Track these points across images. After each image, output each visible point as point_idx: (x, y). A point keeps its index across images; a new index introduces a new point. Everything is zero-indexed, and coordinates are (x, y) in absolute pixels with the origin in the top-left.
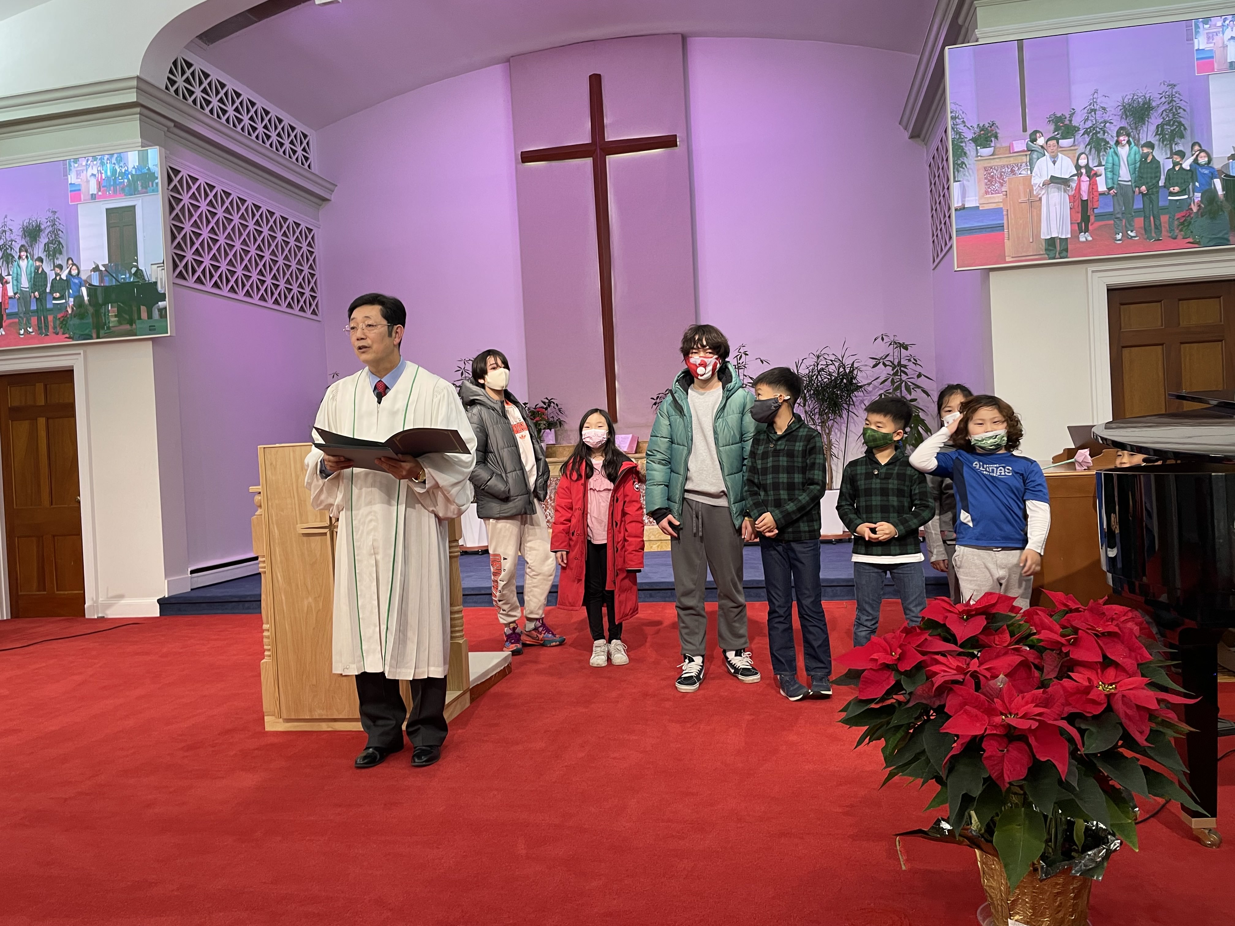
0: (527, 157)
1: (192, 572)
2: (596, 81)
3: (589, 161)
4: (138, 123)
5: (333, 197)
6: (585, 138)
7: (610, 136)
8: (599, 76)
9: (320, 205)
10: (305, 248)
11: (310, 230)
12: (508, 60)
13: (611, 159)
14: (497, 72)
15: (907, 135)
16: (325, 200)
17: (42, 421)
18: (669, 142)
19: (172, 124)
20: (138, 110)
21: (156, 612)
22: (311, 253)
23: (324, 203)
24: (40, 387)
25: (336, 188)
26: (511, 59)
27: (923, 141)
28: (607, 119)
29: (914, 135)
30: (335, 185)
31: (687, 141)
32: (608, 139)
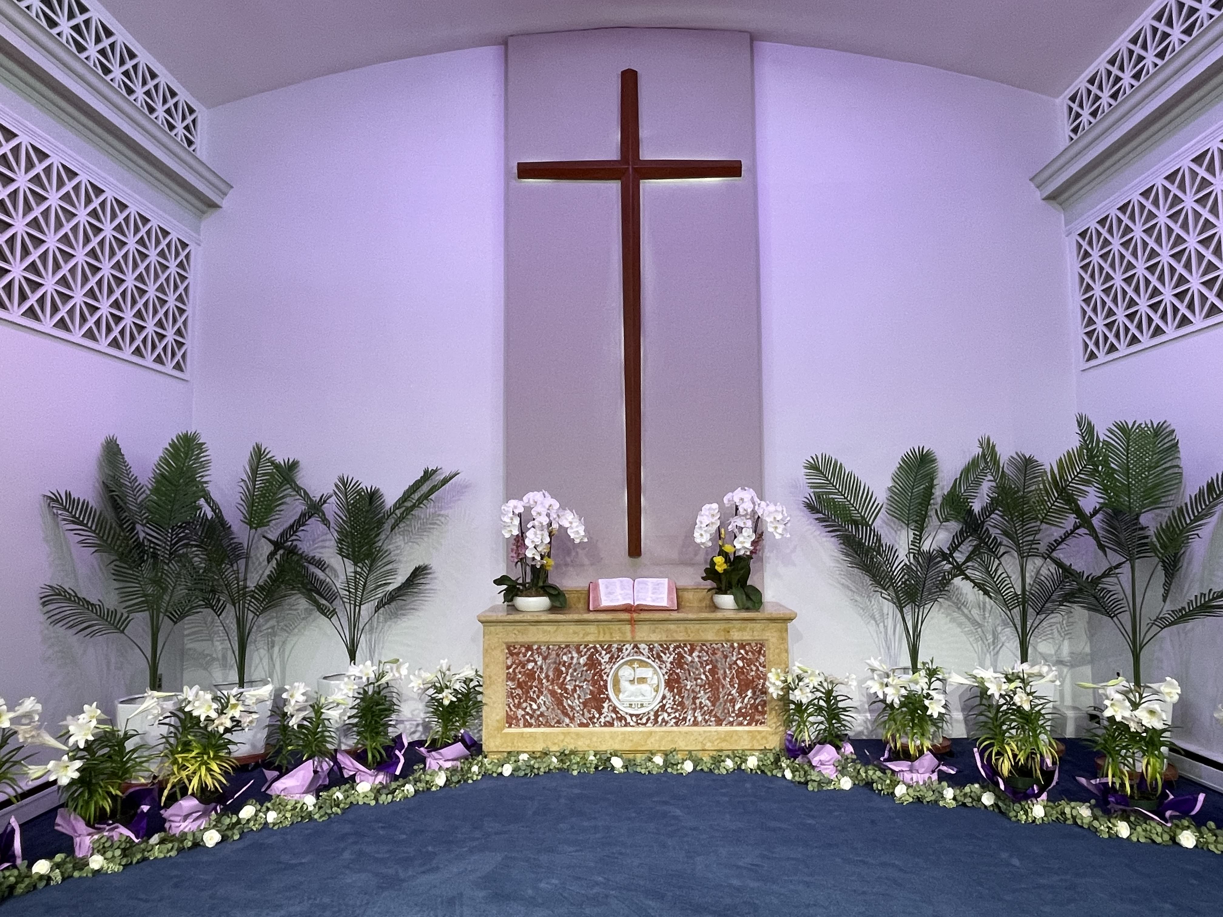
0: (527, 170)
2: (629, 80)
3: (616, 185)
5: (225, 203)
6: (611, 152)
7: (647, 154)
8: (635, 73)
9: (203, 212)
10: (173, 268)
11: (184, 245)
12: (505, 40)
13: (645, 184)
15: (1038, 195)
16: (213, 206)
18: (730, 169)
22: (183, 278)
23: (210, 210)
25: (231, 191)
26: (510, 40)
27: (1061, 205)
28: (644, 133)
29: (1052, 198)
30: (232, 187)
31: (753, 171)
32: (644, 158)
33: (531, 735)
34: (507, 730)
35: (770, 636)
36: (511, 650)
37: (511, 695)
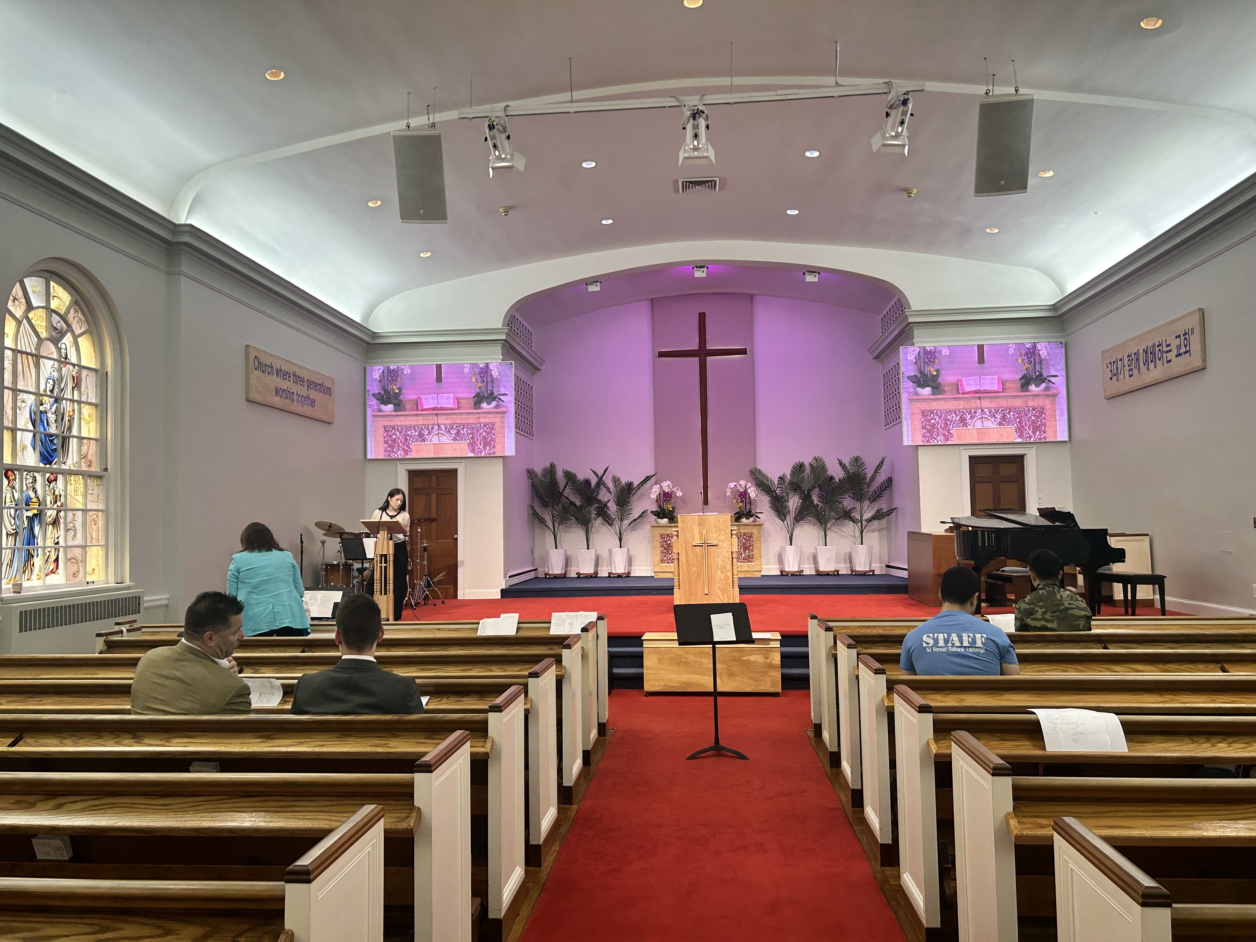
0: (662, 355)
1: (510, 577)
2: (702, 317)
3: (697, 359)
4: (500, 348)
5: (543, 368)
6: (695, 346)
7: (709, 347)
8: (704, 314)
9: (534, 372)
10: (530, 398)
11: (531, 387)
12: (652, 300)
13: (709, 358)
14: (646, 305)
15: (871, 357)
16: (538, 369)
17: (434, 496)
18: (743, 352)
19: (508, 346)
20: (503, 342)
21: (499, 596)
22: (532, 400)
23: (537, 371)
25: (545, 363)
26: (654, 301)
27: (880, 360)
28: (708, 337)
29: (876, 358)
30: (544, 361)
31: (752, 351)
32: (708, 348)
33: (670, 566)
34: (661, 564)
35: (754, 530)
36: (662, 536)
37: (662, 552)
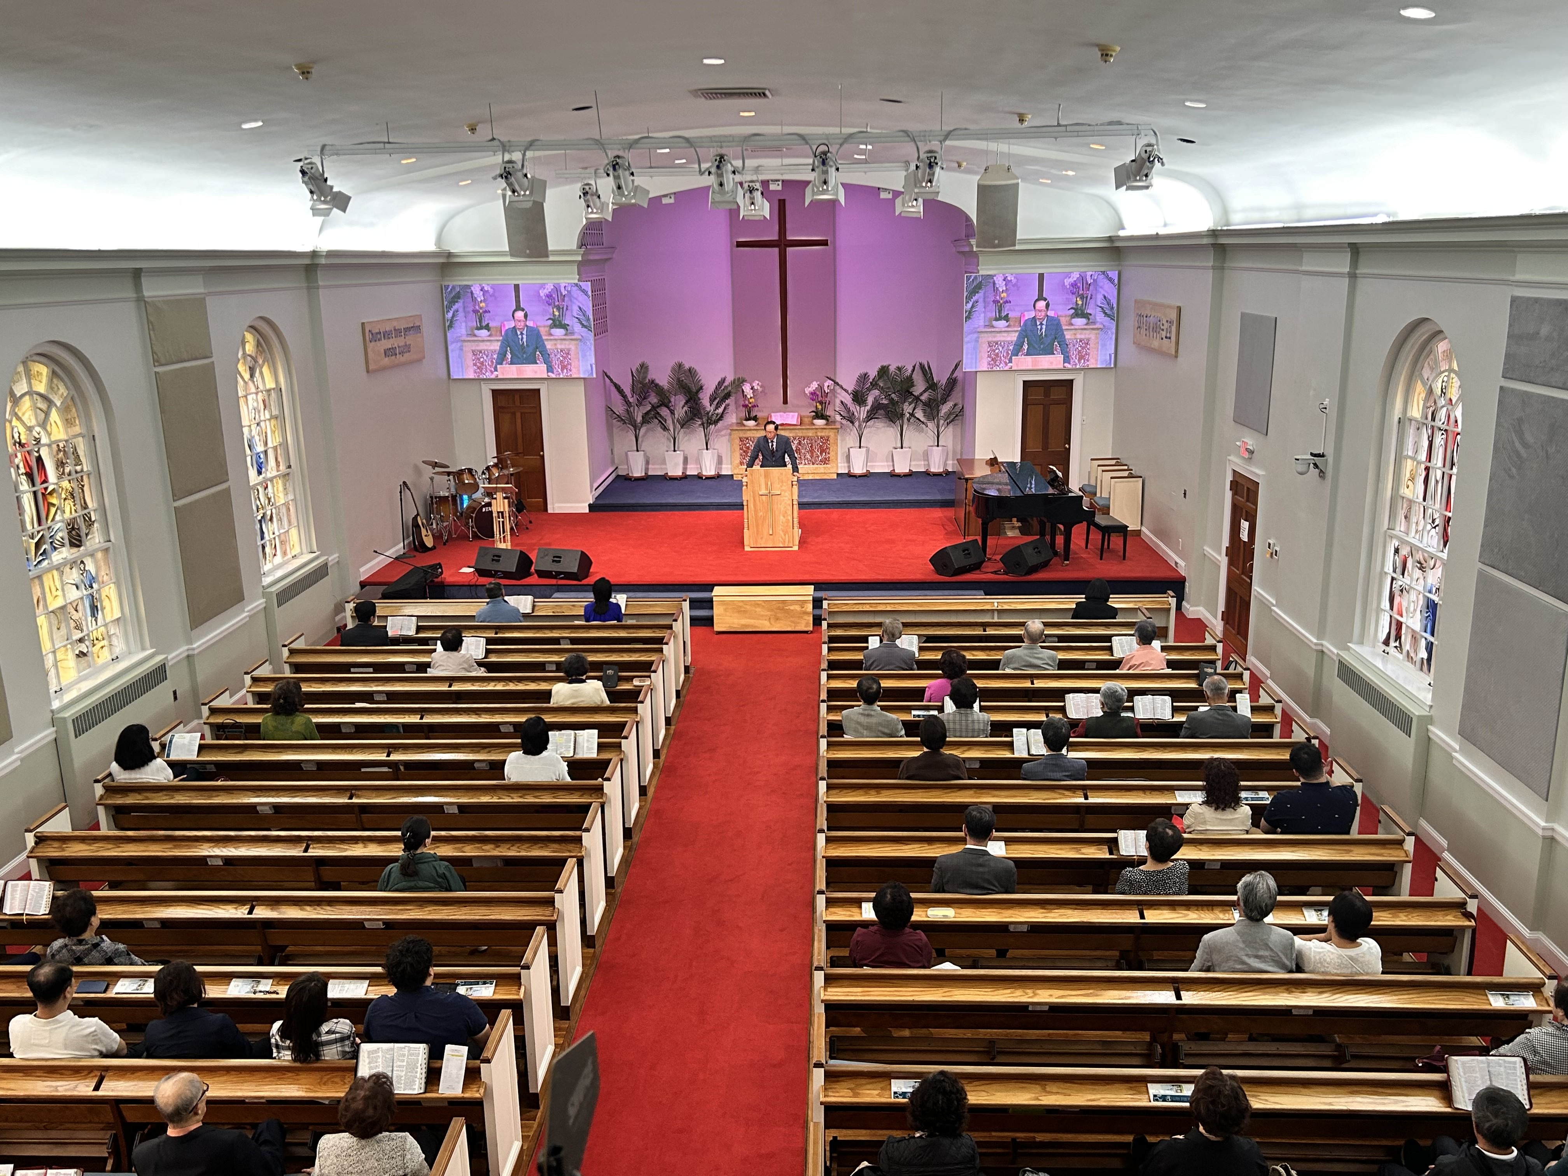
0: (740, 244)
1: (597, 493)
2: (782, 203)
3: (776, 250)
4: (576, 267)
5: (615, 256)
6: (775, 237)
8: (784, 200)
9: (606, 262)
13: (789, 249)
15: (955, 250)
16: (610, 259)
18: (824, 243)
20: (578, 262)
21: (587, 511)
24: (517, 397)
25: (616, 251)
28: (788, 226)
31: (834, 242)
32: (789, 238)
35: (832, 434)
36: (741, 440)
